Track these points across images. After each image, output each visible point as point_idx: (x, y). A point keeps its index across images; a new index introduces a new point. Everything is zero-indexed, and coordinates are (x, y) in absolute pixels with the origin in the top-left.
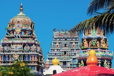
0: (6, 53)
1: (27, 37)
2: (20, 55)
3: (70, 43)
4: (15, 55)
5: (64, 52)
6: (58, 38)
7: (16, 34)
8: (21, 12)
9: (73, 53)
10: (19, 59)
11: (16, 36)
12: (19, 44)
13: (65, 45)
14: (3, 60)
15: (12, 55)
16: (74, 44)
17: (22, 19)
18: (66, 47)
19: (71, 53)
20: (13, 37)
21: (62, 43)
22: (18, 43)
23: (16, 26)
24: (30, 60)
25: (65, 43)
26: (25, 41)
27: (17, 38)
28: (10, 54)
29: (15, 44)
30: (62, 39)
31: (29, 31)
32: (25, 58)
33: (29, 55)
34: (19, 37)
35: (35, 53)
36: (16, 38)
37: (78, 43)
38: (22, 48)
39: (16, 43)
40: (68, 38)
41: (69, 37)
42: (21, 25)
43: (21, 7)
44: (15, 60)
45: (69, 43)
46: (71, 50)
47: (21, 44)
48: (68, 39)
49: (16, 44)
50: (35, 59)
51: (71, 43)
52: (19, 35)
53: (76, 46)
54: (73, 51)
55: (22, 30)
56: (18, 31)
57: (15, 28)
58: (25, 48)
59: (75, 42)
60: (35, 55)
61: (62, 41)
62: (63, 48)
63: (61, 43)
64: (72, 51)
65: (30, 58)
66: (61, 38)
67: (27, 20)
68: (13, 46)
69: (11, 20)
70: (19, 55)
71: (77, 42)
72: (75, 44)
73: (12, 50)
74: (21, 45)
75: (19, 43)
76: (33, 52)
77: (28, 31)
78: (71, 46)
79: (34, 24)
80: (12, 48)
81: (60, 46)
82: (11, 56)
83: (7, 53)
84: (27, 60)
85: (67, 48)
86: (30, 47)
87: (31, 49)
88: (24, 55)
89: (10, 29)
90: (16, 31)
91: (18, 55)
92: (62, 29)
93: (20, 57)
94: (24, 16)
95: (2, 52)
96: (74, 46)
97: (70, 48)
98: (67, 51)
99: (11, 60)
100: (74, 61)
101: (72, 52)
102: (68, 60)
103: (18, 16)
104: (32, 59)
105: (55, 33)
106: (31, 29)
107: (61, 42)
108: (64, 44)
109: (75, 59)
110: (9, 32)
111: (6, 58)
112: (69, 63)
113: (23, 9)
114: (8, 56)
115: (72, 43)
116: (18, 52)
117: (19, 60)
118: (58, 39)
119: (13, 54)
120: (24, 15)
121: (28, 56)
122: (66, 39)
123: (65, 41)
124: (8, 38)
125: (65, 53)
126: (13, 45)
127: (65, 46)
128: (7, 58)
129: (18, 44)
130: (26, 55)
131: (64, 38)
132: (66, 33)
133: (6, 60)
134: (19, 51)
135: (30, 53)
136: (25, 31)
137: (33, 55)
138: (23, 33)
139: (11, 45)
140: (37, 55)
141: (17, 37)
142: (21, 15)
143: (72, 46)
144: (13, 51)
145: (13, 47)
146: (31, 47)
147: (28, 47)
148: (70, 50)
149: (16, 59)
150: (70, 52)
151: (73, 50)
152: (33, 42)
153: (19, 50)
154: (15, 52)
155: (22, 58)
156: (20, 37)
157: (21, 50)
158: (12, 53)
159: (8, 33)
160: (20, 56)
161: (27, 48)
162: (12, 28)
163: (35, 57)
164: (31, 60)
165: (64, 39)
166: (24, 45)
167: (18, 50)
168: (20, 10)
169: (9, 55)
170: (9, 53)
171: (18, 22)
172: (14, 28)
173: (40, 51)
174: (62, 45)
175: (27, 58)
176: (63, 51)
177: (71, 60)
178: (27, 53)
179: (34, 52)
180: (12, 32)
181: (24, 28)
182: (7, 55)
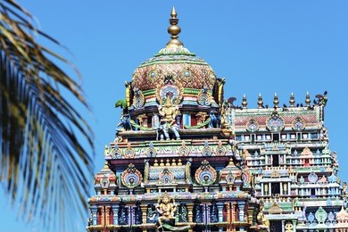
0: (126, 198)
1: (203, 133)
2: (182, 204)
3: (293, 150)
4: (161, 202)
5: (273, 184)
6: (247, 133)
7: (163, 123)
8: (175, 41)
9: (305, 189)
10: (180, 217)
11: (161, 132)
12: (177, 162)
13: (276, 157)
14: (116, 222)
15: (151, 204)
16: (307, 154)
17: (179, 68)
18: (277, 165)
19: (300, 189)
20: (150, 135)
21: (262, 152)
22: (171, 158)
23: (160, 92)
24: (221, 219)
25: (275, 153)
26: (198, 150)
27: (165, 138)
28: (144, 201)
29: (159, 163)
30: (259, 137)
31: (207, 111)
32: (201, 212)
33: (213, 201)
34: (172, 135)
35: (238, 193)
36: (162, 140)
37: (321, 149)
38: (188, 174)
39: (165, 159)
40: (284, 132)
41: (287, 129)
42: (178, 92)
43: (174, 22)
44: (164, 221)
45: (289, 151)
46: (299, 177)
47: (184, 160)
48: (284, 137)
49: (165, 163)
50: (238, 218)
51: (296, 152)
52: (175, 128)
53: (318, 162)
54: (307, 180)
55: (182, 110)
56: (169, 111)
57: (157, 102)
58: (199, 174)
59: (311, 145)
60: (238, 200)
61: (261, 143)
62: (268, 171)
63: (258, 151)
64: (302, 179)
65: (221, 212)
66: (259, 133)
67: (198, 68)
68: (152, 167)
69: (139, 72)
70: (177, 200)
71: (318, 145)
72: (310, 155)
73: (151, 183)
74: (184, 163)
75: (177, 158)
76: (228, 189)
77: (203, 110)
78: (296, 162)
79: (223, 83)
80: (152, 175)
81: (256, 163)
82: (149, 206)
83: (132, 197)
84: (209, 219)
85: (283, 171)
86: (218, 172)
87: (224, 178)
88: (197, 201)
89: (137, 105)
90: (162, 114)
91: (175, 204)
92: (260, 99)
93: (180, 211)
94: (186, 57)
95: (112, 193)
96: (307, 160)
97: (292, 171)
98: (283, 183)
99: (148, 221)
100: (311, 217)
101: (302, 186)
102: (287, 217)
103: (164, 58)
104: (228, 218)
105: (233, 113)
106: (215, 105)
107: (260, 147)
108: (269, 155)
109: (314, 213)
110: (133, 118)
111: (127, 214)
112: (294, 227)
113: (179, 31)
114: (135, 206)
115: (300, 150)
116: (172, 190)
117: (177, 219)
118: (247, 138)
119: (156, 201)
120: (186, 50)
121: (211, 207)
122: (276, 137)
123: (272, 145)
124: (131, 138)
125: (276, 188)
126: (152, 164)
127: (276, 163)
128: (131, 216)
129: (171, 162)
130: (205, 201)
131: (268, 133)
132: (275, 113)
133: (126, 222)
134: (179, 188)
135: (217, 194)
136: (193, 112)
137: (230, 199)
138: (186, 118)
139: (144, 165)
140: (246, 200)
141: (167, 135)
142: (175, 51)
143: (301, 162)
144: (155, 188)
145: (155, 171)
146: (221, 172)
147: (211, 174)
148: (293, 178)
149: (167, 219)
150: (293, 186)
151: (306, 176)
152: (228, 151)
153: (179, 185)
154: (163, 190)
155: (191, 213)
156: (177, 135)
157: (186, 185)
158: (149, 196)
159: (132, 122)
160: (180, 207)
161: (206, 175)
162: (142, 101)
163: (237, 207)
164: (225, 219)
165: (268, 137)
166: (196, 164)
167: (174, 183)
168: (169, 31)
169: (138, 203)
170: (139, 197)
171: (169, 79)
172: (151, 102)
173: (251, 184)
174: (264, 160)
175: (206, 214)
176: (268, 183)
177: (300, 214)
178: (207, 195)
179: (234, 189)
180: (144, 116)
181: (189, 100)
182: (131, 202)
